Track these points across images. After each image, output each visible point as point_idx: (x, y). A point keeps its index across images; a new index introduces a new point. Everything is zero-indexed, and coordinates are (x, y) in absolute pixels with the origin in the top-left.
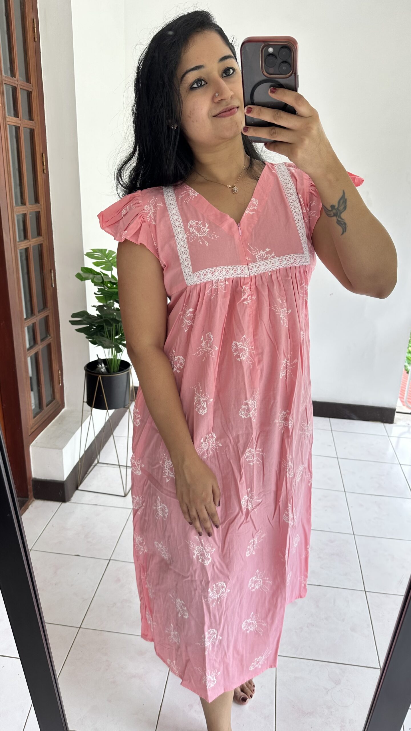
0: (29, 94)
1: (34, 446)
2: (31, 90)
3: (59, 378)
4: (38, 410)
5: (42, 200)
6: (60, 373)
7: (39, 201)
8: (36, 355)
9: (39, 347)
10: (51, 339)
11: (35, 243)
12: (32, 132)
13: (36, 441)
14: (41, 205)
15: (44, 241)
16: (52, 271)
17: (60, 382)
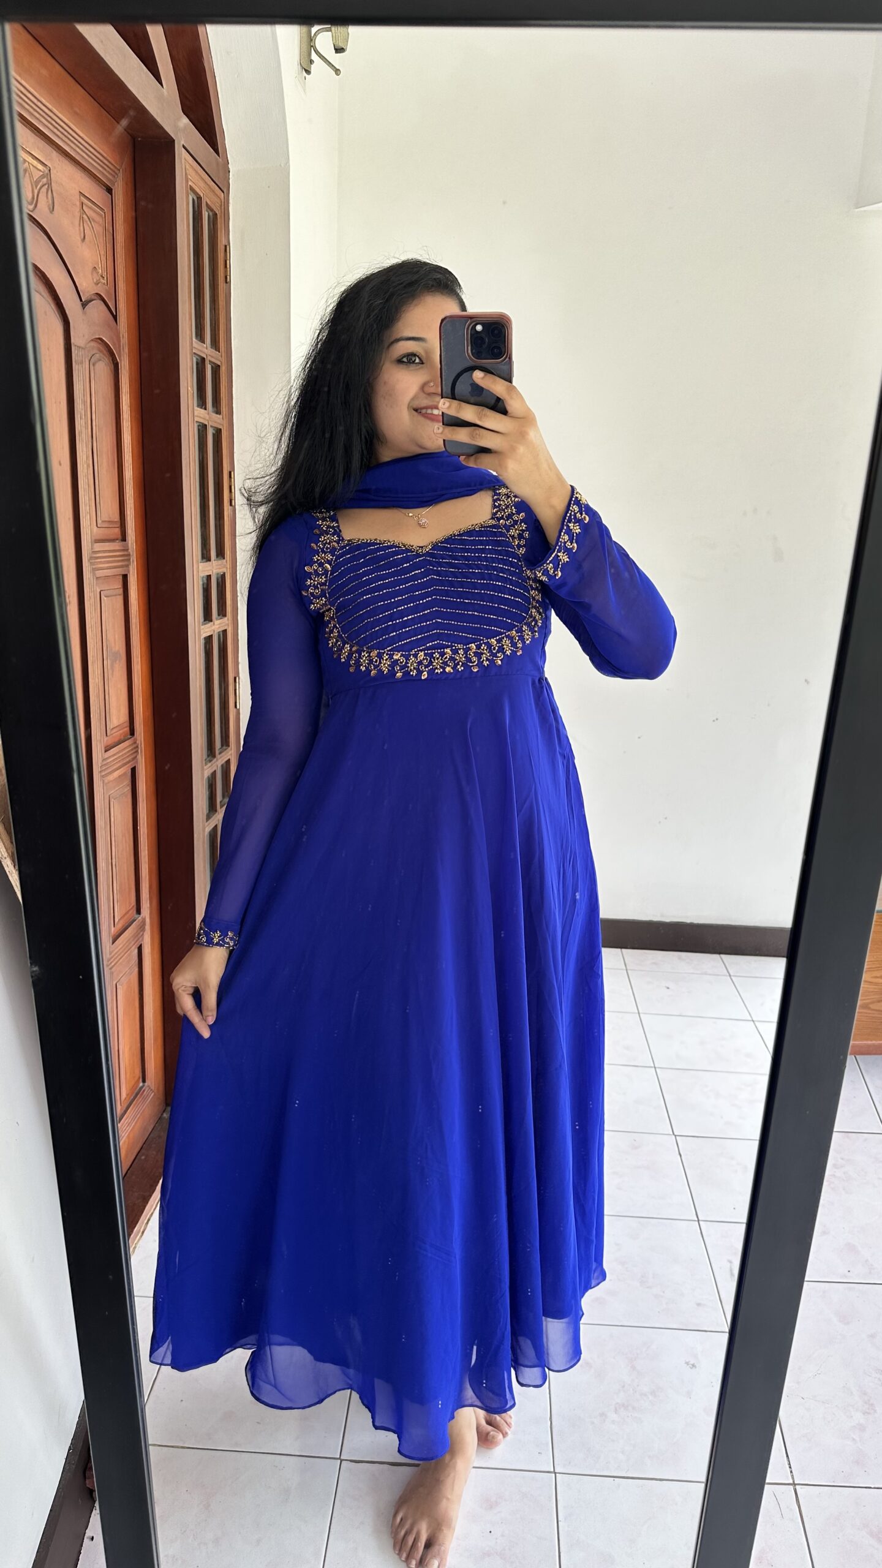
0: (216, 369)
2: (219, 363)
7: (225, 553)
11: (218, 628)
12: (218, 433)
14: (226, 562)
15: (228, 625)
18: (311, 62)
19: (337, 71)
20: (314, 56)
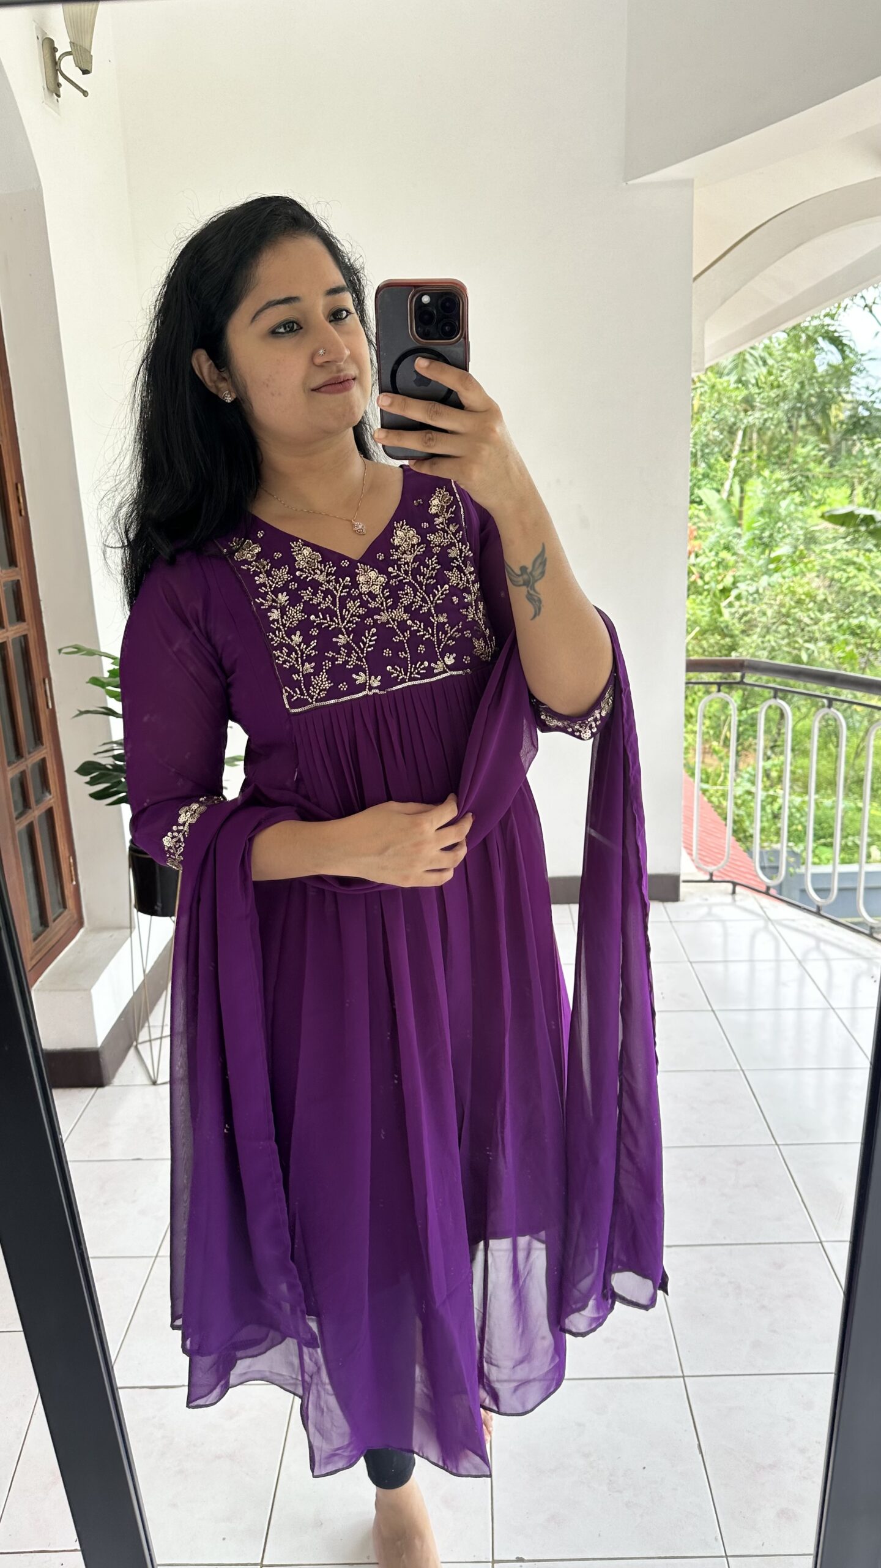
1: (38, 990)
3: (71, 871)
4: (40, 929)
5: (21, 559)
6: (72, 861)
7: (16, 562)
8: (30, 830)
9: (33, 814)
10: (52, 801)
11: (15, 634)
13: (41, 981)
14: (20, 569)
15: (29, 630)
16: (47, 681)
17: (74, 878)
18: (59, 85)
19: (85, 93)
20: (61, 79)
